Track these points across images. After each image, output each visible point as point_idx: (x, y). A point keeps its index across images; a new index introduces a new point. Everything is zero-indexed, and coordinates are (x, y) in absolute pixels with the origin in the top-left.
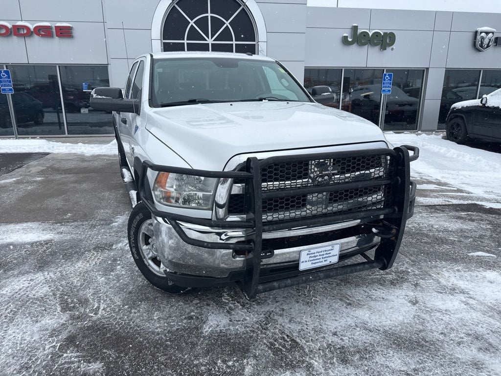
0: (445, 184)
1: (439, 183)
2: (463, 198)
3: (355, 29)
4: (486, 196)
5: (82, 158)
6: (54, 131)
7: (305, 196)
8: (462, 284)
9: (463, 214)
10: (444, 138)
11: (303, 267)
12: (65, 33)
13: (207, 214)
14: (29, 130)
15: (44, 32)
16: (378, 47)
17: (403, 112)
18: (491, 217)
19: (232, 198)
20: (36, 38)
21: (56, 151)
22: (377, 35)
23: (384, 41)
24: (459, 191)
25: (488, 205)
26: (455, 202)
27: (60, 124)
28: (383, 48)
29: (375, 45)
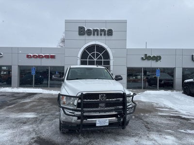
0: (173, 109)
1: (170, 109)
2: (176, 114)
3: (146, 55)
4: (186, 114)
5: (52, 95)
6: (45, 86)
7: (98, 104)
8: (156, 138)
9: (172, 119)
10: (182, 93)
11: (97, 125)
12: (53, 57)
13: (72, 108)
14: (38, 86)
15: (47, 57)
16: (155, 61)
17: (169, 83)
18: (182, 120)
19: (78, 103)
20: (44, 58)
21: (44, 93)
22: (154, 57)
23: (157, 59)
24: (176, 111)
25: (183, 116)
26: (172, 115)
27: (48, 84)
28: (157, 61)
29: (154, 60)
